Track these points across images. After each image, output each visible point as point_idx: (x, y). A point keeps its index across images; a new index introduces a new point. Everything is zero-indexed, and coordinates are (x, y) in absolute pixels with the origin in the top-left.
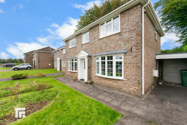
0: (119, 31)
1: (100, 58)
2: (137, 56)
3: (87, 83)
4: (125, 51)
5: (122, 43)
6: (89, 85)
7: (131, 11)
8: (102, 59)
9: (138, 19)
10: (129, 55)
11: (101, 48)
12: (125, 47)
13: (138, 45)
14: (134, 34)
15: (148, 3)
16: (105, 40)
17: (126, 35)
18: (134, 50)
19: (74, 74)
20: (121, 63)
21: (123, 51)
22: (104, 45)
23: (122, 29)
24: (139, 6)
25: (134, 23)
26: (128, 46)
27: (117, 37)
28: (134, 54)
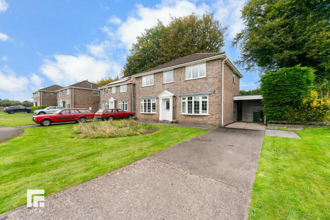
0: (205, 76)
1: (187, 98)
2: (219, 97)
3: (172, 122)
4: (210, 93)
5: (207, 86)
6: (174, 124)
7: (215, 62)
8: (189, 99)
9: (219, 70)
10: (212, 96)
11: (187, 89)
12: (210, 90)
13: (220, 88)
14: (217, 80)
15: (226, 59)
16: (192, 82)
17: (210, 80)
18: (216, 92)
19: (150, 117)
20: (206, 102)
21: (208, 93)
22: (191, 86)
23: (207, 75)
24: (220, 60)
25: (217, 72)
26: (212, 89)
27: (203, 81)
28: (216, 95)
